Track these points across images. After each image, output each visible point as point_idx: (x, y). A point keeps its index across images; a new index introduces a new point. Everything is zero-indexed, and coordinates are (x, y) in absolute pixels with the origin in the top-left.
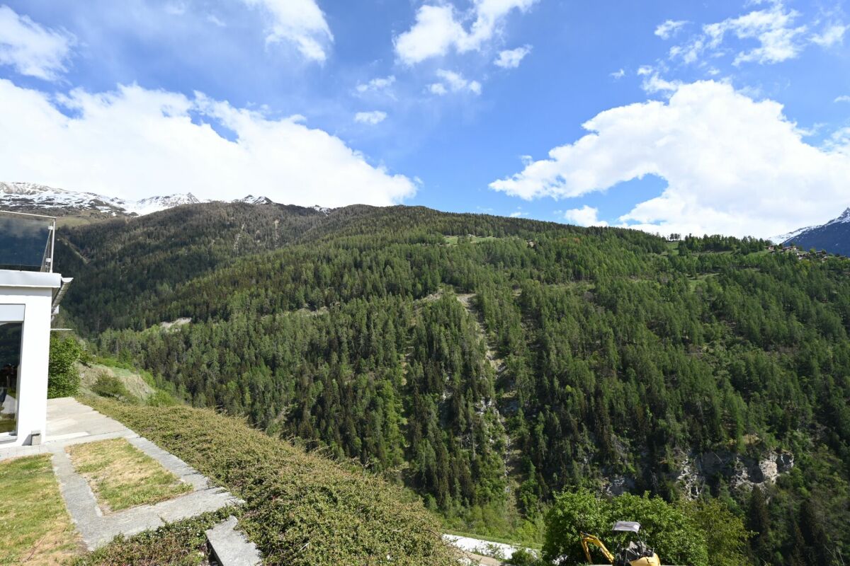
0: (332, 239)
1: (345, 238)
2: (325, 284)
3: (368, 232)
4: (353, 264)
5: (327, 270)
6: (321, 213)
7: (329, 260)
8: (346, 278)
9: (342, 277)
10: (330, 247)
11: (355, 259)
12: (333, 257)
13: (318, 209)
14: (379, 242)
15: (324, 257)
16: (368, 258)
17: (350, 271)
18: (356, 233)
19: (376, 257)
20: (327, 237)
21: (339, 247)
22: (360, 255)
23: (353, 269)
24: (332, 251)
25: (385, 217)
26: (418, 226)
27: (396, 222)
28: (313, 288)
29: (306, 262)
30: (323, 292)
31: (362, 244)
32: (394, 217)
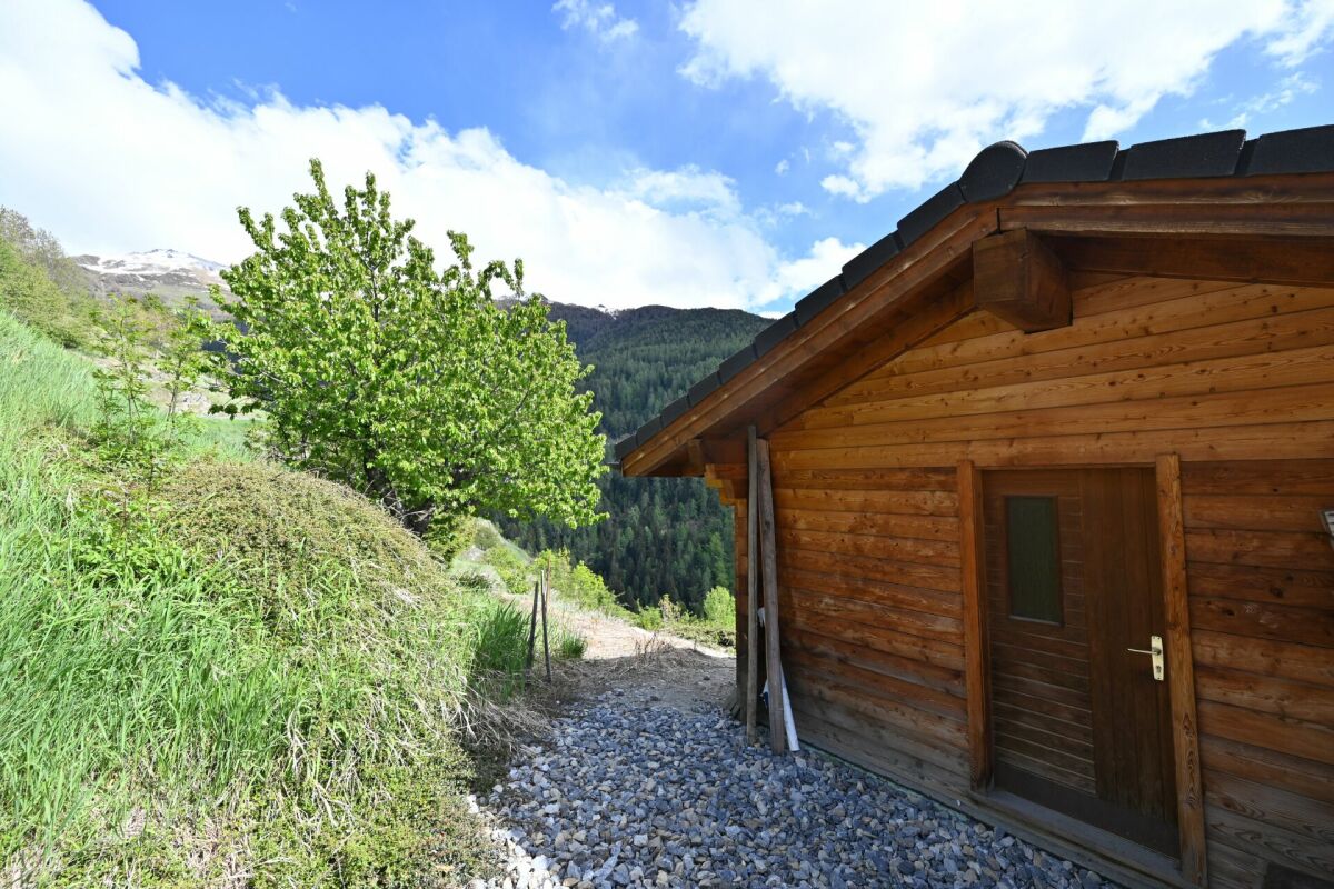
0: (627, 348)
1: (643, 347)
2: (627, 405)
3: (671, 342)
4: (659, 383)
5: (627, 389)
6: (607, 316)
7: (628, 376)
8: (652, 399)
9: (647, 399)
10: (627, 360)
11: (661, 377)
12: (633, 371)
13: (602, 310)
14: (689, 355)
15: (622, 371)
16: (679, 375)
17: (656, 390)
18: (658, 343)
19: (690, 373)
20: (619, 346)
21: (638, 360)
22: (667, 370)
23: (660, 389)
24: (631, 364)
25: (693, 323)
26: (736, 334)
27: (706, 330)
28: (612, 410)
29: (599, 377)
30: (624, 415)
31: (667, 357)
32: (704, 322)
